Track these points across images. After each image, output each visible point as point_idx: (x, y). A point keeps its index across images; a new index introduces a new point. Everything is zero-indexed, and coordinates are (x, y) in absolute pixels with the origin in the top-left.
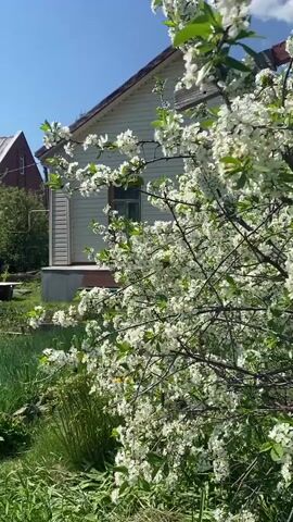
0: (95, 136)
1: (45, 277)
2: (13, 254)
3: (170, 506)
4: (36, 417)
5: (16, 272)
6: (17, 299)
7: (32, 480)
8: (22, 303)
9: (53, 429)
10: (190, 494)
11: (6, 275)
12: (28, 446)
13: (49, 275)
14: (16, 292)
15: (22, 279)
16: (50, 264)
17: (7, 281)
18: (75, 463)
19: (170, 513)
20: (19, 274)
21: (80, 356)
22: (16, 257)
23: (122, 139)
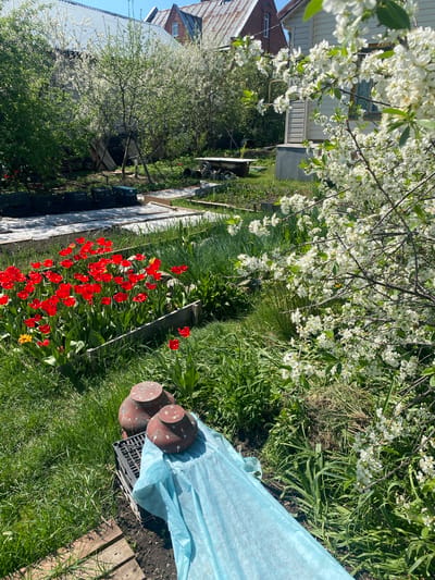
0: (287, 50)
1: (280, 154)
2: (253, 127)
3: (363, 386)
4: (257, 290)
5: (254, 147)
6: (252, 176)
7: (248, 341)
8: (258, 180)
9: (267, 303)
10: (384, 379)
11: (243, 150)
12: (248, 312)
13: (284, 152)
14: (252, 169)
15: (259, 155)
16: (286, 141)
17: (245, 157)
18: (284, 334)
19: (361, 392)
20: (257, 150)
21: (269, 264)
22: (254, 131)
23: (315, 53)
